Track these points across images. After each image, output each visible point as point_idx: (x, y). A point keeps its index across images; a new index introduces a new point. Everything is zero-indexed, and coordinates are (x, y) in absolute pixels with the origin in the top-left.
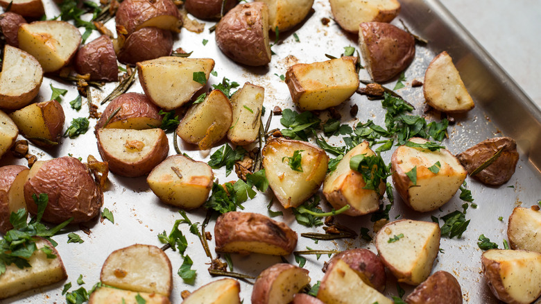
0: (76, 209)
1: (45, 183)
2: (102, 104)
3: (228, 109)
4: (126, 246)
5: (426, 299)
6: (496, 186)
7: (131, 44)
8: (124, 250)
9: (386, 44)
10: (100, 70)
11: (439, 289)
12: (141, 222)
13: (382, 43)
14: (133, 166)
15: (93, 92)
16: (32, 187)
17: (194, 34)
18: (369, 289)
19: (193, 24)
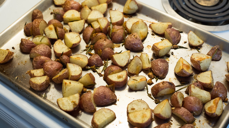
0: (111, 98)
1: (100, 93)
2: (102, 72)
3: (140, 61)
4: (131, 102)
5: (218, 88)
6: (219, 60)
7: (103, 54)
8: (131, 103)
9: (174, 33)
10: (97, 63)
11: (220, 85)
12: (130, 98)
13: (173, 33)
14: (122, 82)
15: (97, 70)
16: (96, 96)
17: (118, 48)
18: (202, 90)
19: (116, 45)
